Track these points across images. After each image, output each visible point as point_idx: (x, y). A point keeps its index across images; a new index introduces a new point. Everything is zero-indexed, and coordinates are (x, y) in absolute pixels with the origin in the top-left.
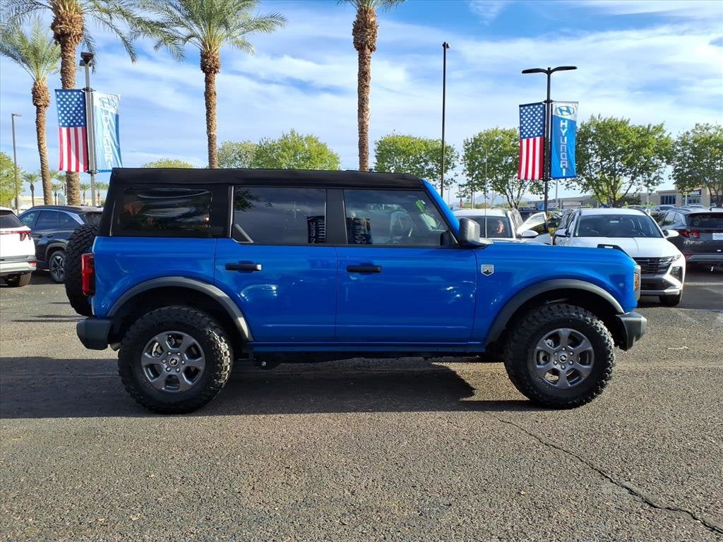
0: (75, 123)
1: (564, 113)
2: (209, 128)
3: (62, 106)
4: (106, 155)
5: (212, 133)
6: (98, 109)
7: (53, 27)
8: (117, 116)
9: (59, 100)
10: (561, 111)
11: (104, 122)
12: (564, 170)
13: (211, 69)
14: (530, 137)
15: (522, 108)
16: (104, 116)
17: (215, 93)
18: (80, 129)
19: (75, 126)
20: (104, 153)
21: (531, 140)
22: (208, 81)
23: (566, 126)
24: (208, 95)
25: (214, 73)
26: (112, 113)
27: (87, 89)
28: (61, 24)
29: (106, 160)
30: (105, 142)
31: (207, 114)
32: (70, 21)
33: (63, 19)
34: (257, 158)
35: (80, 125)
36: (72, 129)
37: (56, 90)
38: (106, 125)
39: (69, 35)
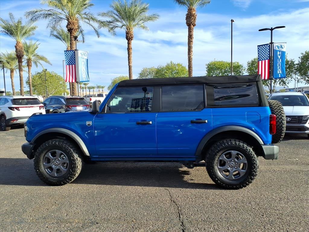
0: (72, 63)
1: (280, 48)
2: (129, 63)
3: (67, 57)
4: (83, 75)
5: (130, 65)
6: (80, 58)
7: (67, 27)
8: (87, 60)
9: (66, 54)
10: (278, 47)
11: (82, 62)
12: (280, 74)
13: (130, 38)
14: (263, 60)
15: (259, 47)
16: (82, 60)
17: (131, 48)
18: (73, 65)
19: (72, 64)
20: (82, 75)
21: (263, 61)
22: (129, 44)
23: (281, 54)
24: (129, 49)
25: (131, 40)
26: (85, 59)
27: (76, 50)
28: (70, 25)
29: (83, 77)
30: (83, 70)
31: (128, 57)
32: (73, 24)
33: (70, 23)
34: (156, 74)
35: (74, 64)
36: (71, 66)
37: (65, 51)
38: (83, 63)
39: (72, 29)
